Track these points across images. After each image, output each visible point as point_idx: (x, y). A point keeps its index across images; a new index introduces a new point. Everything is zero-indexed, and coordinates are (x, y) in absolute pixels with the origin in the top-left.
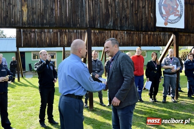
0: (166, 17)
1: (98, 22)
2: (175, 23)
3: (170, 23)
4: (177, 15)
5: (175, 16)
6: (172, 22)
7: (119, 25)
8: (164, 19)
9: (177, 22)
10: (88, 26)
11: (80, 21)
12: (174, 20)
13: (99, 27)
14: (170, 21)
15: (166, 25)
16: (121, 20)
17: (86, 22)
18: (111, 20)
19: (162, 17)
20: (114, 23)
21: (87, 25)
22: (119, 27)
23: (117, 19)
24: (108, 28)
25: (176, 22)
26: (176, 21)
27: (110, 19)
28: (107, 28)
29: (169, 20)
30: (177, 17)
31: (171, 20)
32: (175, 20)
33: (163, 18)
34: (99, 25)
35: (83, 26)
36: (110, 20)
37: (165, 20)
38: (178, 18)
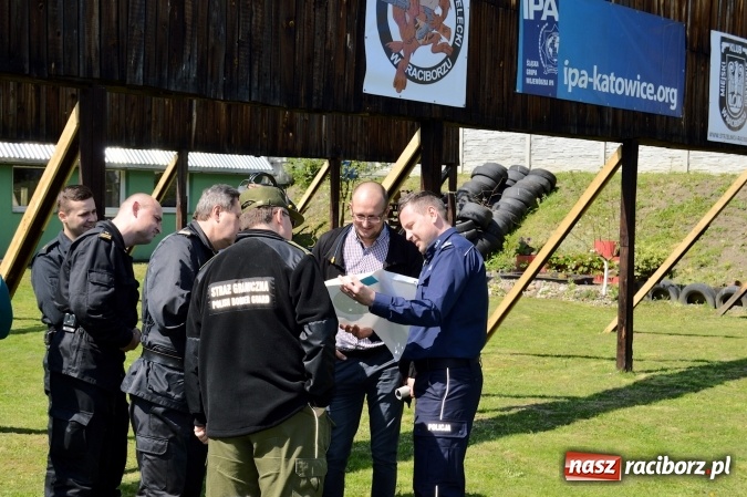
0: (402, 52)
1: (138, 55)
2: (432, 81)
3: (413, 79)
4: (443, 48)
5: (435, 51)
6: (421, 75)
7: (222, 78)
8: (392, 62)
9: (442, 77)
10: (96, 74)
11: (61, 47)
12: (430, 69)
13: (141, 83)
14: (415, 74)
15: (399, 91)
16: (229, 57)
17: (87, 54)
18: (191, 50)
19: (389, 52)
20: (202, 67)
21: (90, 69)
22: (220, 87)
23: (213, 49)
24: (179, 89)
25: (438, 79)
26: (438, 73)
27: (188, 48)
28: (173, 88)
29: (414, 66)
30: (442, 56)
31: (418, 69)
32: (435, 68)
33: (389, 57)
34: (140, 71)
35: (76, 74)
36: (188, 52)
37: (396, 66)
38: (445, 60)
